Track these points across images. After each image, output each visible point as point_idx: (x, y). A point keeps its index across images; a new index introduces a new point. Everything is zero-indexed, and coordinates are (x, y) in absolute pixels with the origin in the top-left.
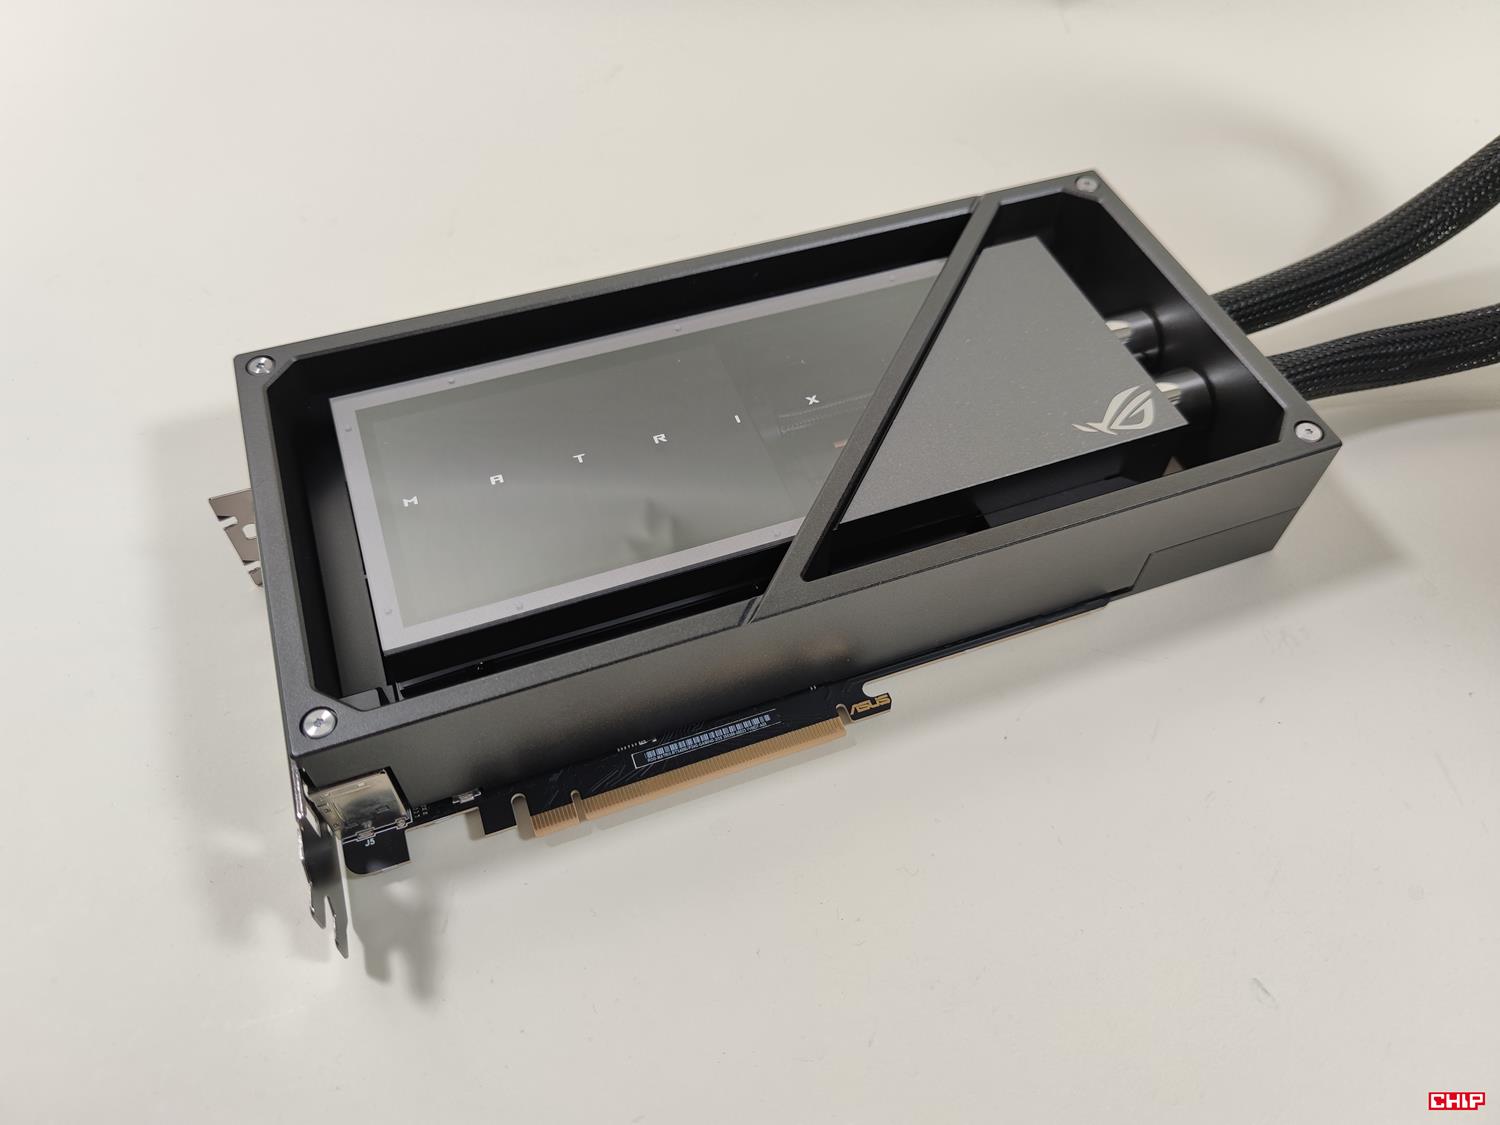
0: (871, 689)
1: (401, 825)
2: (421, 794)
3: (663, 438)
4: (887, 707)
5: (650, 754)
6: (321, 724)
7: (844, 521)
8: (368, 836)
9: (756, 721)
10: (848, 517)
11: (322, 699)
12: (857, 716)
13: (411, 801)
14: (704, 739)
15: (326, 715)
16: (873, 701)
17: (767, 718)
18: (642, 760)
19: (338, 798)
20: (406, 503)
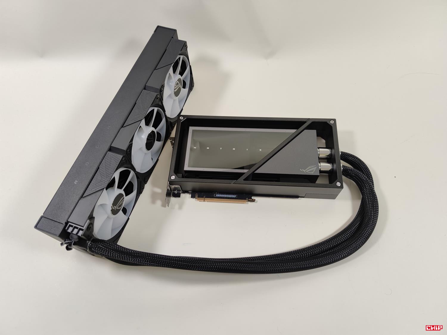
0: (253, 198)
1: (181, 192)
2: (184, 189)
3: (234, 149)
4: (254, 201)
5: (217, 195)
6: (173, 177)
7: (255, 172)
8: (176, 192)
9: (234, 196)
10: (256, 172)
11: (174, 174)
12: (249, 201)
13: (182, 190)
14: (225, 196)
15: (174, 176)
16: (252, 199)
17: (236, 196)
18: (215, 195)
19: (173, 187)
20: (194, 148)
